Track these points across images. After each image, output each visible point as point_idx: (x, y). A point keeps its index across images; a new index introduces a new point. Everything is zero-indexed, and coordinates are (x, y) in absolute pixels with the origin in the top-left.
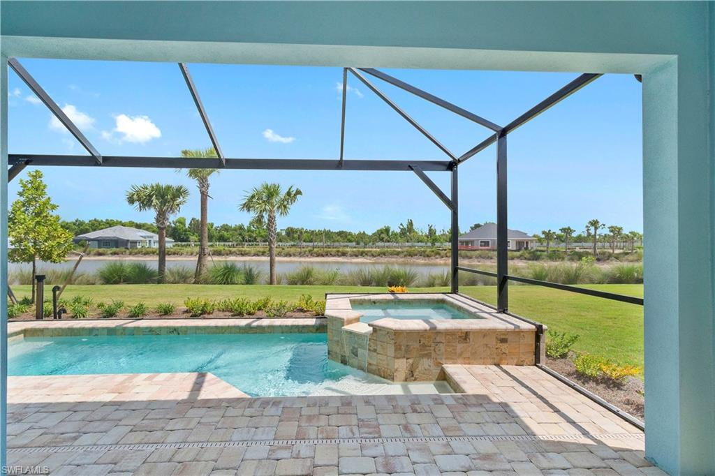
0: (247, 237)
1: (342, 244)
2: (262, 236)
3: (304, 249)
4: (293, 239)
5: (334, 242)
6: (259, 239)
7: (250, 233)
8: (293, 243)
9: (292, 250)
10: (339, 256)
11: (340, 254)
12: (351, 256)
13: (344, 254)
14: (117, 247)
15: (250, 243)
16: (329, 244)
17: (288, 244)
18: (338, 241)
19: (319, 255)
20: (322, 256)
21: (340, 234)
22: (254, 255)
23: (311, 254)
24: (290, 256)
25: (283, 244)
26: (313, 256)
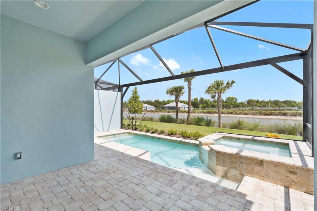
0: (225, 105)
1: (286, 108)
2: (233, 105)
3: (256, 111)
4: (251, 106)
5: (280, 107)
6: (231, 106)
7: (226, 103)
8: (251, 108)
9: (248, 112)
10: (280, 115)
11: (281, 114)
12: (291, 115)
13: (285, 114)
14: (174, 110)
15: (227, 108)
16: (276, 108)
17: (248, 108)
18: (283, 107)
19: (265, 115)
20: (268, 115)
21: (285, 102)
22: (227, 114)
23: (261, 114)
24: (247, 114)
25: (245, 108)
26: (262, 115)
